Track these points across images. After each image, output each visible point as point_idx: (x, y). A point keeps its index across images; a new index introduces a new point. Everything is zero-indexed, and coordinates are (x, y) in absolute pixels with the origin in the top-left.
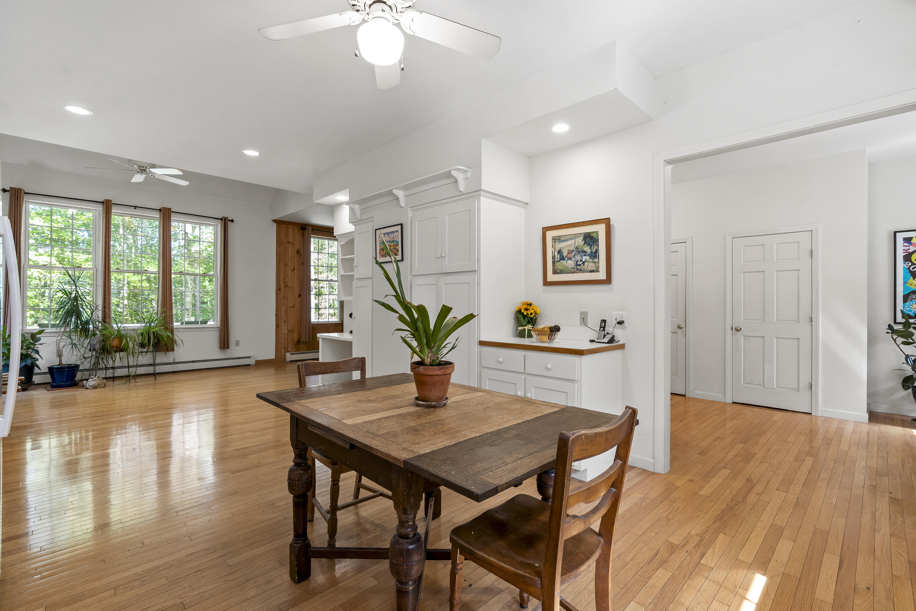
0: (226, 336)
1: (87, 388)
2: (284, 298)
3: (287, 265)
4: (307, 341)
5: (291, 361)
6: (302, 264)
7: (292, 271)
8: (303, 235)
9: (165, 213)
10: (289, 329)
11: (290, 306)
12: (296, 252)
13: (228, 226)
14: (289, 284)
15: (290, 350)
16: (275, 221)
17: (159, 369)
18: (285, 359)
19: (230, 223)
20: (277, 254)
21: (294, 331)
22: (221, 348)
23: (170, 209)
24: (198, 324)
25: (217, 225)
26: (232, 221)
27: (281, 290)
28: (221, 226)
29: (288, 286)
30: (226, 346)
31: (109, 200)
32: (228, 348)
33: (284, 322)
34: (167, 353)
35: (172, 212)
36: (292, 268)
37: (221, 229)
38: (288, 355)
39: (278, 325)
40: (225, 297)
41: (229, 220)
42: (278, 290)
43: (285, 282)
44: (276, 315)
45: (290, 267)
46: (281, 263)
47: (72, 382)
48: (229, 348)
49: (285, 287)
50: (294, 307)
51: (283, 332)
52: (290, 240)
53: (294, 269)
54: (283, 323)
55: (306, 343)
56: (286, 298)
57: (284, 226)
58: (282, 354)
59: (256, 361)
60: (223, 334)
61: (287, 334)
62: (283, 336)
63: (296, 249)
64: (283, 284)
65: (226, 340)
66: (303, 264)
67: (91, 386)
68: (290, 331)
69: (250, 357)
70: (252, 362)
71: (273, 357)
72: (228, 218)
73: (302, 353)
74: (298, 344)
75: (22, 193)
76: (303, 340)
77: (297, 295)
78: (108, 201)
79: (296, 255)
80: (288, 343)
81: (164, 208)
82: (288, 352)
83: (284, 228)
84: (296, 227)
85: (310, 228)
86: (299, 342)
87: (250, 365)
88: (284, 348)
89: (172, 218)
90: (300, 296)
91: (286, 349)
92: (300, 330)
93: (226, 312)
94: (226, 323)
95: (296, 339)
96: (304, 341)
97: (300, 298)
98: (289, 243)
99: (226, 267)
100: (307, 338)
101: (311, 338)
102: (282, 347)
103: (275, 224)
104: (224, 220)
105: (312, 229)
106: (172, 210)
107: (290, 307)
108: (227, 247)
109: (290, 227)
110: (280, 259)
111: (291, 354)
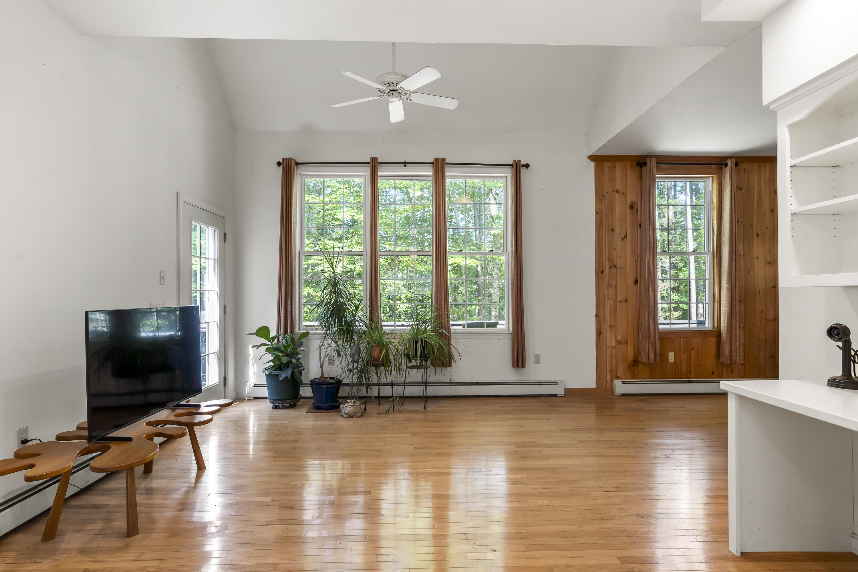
0: (520, 348)
1: (343, 416)
2: (610, 286)
3: (613, 230)
4: (651, 362)
5: (623, 395)
6: (640, 226)
7: (622, 240)
8: (641, 176)
9: (438, 166)
10: (619, 338)
11: (619, 299)
12: (628, 206)
13: (520, 174)
14: (618, 263)
15: (620, 376)
16: (592, 158)
17: (432, 391)
18: (612, 389)
19: (523, 170)
20: (597, 213)
21: (626, 343)
22: (513, 366)
23: (444, 159)
24: (484, 327)
25: (506, 177)
26: (527, 166)
27: (604, 273)
28: (512, 177)
29: (615, 266)
30: (520, 363)
31: (375, 158)
32: (523, 366)
33: (611, 327)
34: (443, 368)
35: (447, 164)
36: (623, 235)
37: (512, 181)
38: (618, 383)
39: (600, 332)
40: (519, 286)
41: (523, 166)
42: (600, 272)
43: (610, 259)
44: (596, 316)
45: (619, 233)
46: (604, 228)
47: (332, 403)
48: (525, 368)
49: (611, 268)
50: (627, 301)
51: (609, 344)
52: (619, 188)
53: (626, 236)
54: (609, 329)
55: (649, 365)
56: (614, 287)
57: (608, 164)
58: (607, 382)
59: (566, 390)
60: (516, 345)
61: (615, 347)
62: (609, 350)
63: (628, 201)
64: (607, 262)
65: (520, 354)
66: (642, 226)
67: (346, 414)
68: (620, 343)
69: (556, 383)
70: (559, 390)
71: (592, 384)
72: (520, 161)
73: (641, 382)
74: (634, 366)
75: (293, 163)
76: (644, 358)
77: (631, 280)
78: (373, 158)
79: (628, 211)
80: (616, 363)
81: (436, 159)
82: (618, 378)
83: (607, 168)
84: (628, 164)
85: (654, 161)
86: (635, 362)
87: (556, 396)
88: (611, 371)
89: (446, 174)
90: (636, 282)
91: (614, 373)
92: (638, 341)
93: (519, 310)
94: (520, 328)
95: (631, 356)
96: (646, 361)
97: (636, 285)
98: (617, 191)
99: (518, 240)
100: (652, 357)
101: (658, 356)
102: (608, 368)
103: (593, 164)
104: (515, 166)
105: (657, 163)
106: (446, 162)
107: (619, 302)
108: (521, 208)
109: (619, 165)
110: (602, 220)
111: (623, 382)
